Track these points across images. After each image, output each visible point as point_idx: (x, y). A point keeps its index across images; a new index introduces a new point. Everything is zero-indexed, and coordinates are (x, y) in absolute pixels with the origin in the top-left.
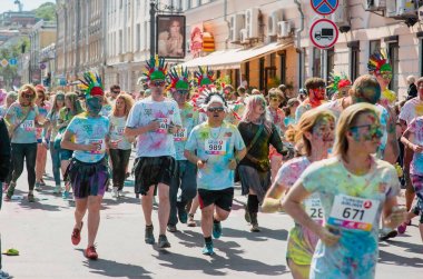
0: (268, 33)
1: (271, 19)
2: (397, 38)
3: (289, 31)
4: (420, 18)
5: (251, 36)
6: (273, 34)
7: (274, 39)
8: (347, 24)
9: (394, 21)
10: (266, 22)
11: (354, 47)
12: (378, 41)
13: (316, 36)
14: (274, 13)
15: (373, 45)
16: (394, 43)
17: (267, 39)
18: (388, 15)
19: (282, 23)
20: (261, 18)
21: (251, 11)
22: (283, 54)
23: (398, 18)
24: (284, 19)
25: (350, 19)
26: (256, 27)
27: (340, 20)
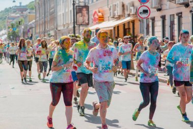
0: (127, 13)
1: (127, 6)
2: (181, 13)
3: (135, 11)
4: (190, 4)
5: (119, 14)
7: (129, 15)
8: (160, 7)
9: (179, 5)
10: (125, 8)
11: (163, 18)
12: (174, 15)
13: (140, 13)
14: (129, 3)
15: (172, 16)
16: (180, 15)
17: (126, 15)
18: (176, 3)
19: (132, 8)
20: (123, 6)
21: (118, 2)
22: (133, 22)
23: (181, 4)
24: (133, 6)
25: (161, 5)
26: (121, 10)
27: (157, 6)
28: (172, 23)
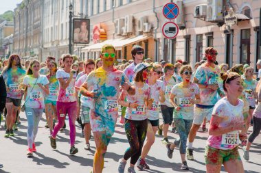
0: (138, 30)
1: (139, 22)
2: (212, 33)
3: (150, 28)
4: (226, 22)
5: (128, 31)
6: (141, 30)
7: (141, 33)
8: (183, 25)
9: (210, 23)
10: (137, 23)
11: (188, 38)
12: (201, 35)
13: (166, 31)
14: (142, 18)
15: (199, 37)
16: (210, 36)
17: (137, 33)
18: (207, 20)
19: (146, 24)
20: (134, 21)
21: (128, 16)
22: (146, 42)
23: (213, 22)
24: (147, 22)
25: (185, 22)
26: (131, 26)
27: (180, 23)
28: (199, 45)
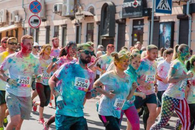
0: (10, 21)
1: (12, 15)
2: (66, 25)
3: (20, 20)
4: (76, 17)
5: (3, 21)
6: (13, 21)
7: (13, 23)
8: (45, 18)
9: (65, 17)
10: (10, 16)
11: (48, 28)
12: (58, 26)
13: (31, 22)
14: (14, 12)
15: (56, 27)
16: (65, 27)
17: (10, 23)
18: (63, 15)
19: (17, 17)
20: (7, 14)
21: (3, 10)
22: (17, 30)
23: (67, 17)
24: (18, 15)
25: (46, 16)
26: (5, 17)
27: (42, 16)
28: (56, 34)
